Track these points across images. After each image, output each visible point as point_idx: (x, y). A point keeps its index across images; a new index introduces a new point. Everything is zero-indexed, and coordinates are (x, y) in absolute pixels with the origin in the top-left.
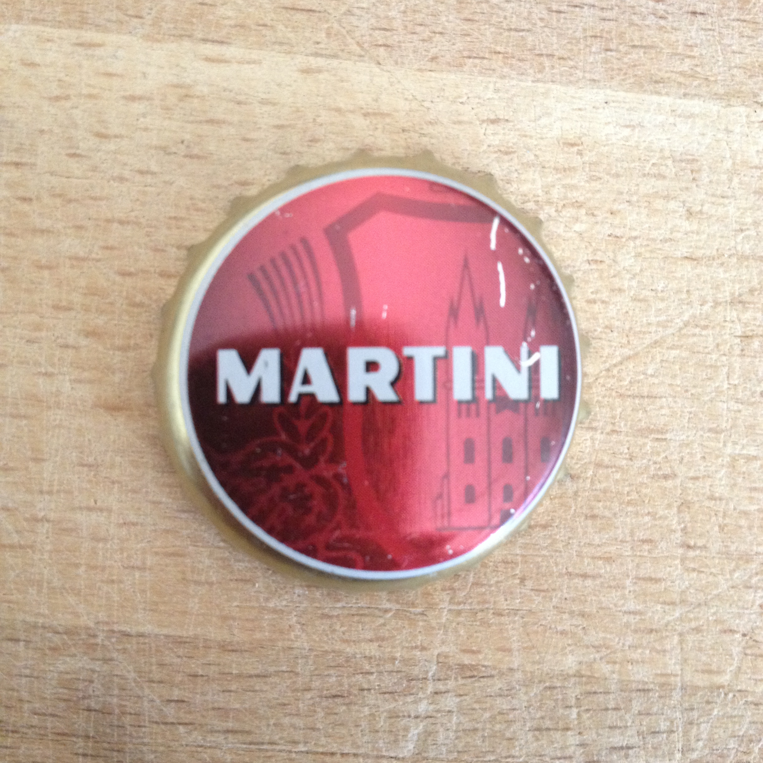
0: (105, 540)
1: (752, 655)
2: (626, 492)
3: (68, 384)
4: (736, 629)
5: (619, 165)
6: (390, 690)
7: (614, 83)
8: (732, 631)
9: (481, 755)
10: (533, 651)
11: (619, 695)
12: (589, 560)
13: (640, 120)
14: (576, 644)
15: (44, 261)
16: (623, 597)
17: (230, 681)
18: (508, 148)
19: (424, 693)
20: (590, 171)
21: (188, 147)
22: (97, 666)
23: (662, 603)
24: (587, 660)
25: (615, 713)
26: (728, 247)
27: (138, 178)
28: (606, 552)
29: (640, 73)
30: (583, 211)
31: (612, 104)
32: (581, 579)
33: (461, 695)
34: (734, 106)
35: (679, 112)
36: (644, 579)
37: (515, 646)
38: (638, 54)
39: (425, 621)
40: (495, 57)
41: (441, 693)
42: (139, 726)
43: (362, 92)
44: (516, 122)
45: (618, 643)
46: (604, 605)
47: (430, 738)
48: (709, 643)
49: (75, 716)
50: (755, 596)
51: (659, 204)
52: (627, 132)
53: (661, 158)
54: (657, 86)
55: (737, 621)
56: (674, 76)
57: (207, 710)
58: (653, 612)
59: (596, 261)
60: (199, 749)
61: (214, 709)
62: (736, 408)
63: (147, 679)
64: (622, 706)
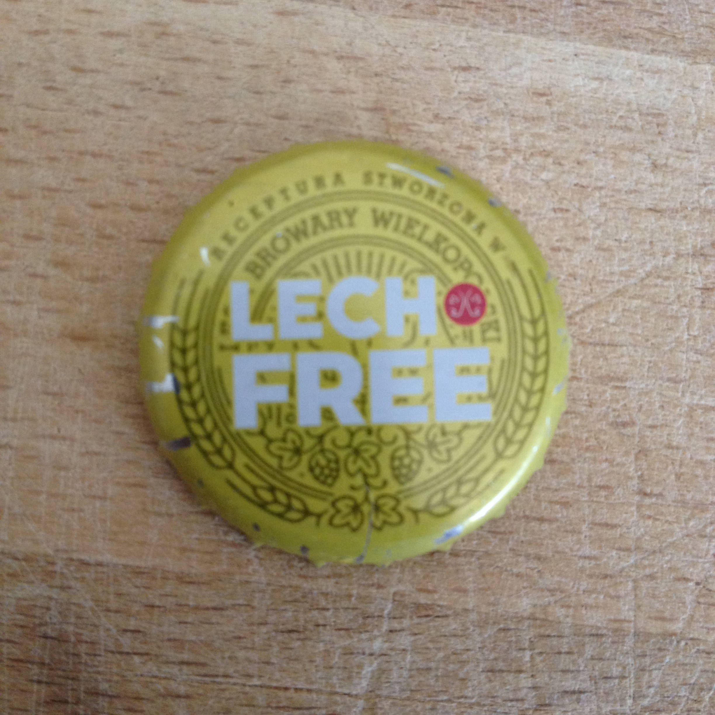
0: (66, 468)
1: (705, 604)
2: (584, 438)
3: (36, 313)
4: (689, 577)
5: (587, 116)
6: (345, 627)
7: (584, 36)
8: (686, 580)
9: (434, 694)
10: (489, 592)
11: (572, 639)
12: (546, 504)
13: (609, 73)
14: (531, 587)
15: (16, 191)
16: (579, 542)
17: (187, 612)
18: (479, 95)
19: (379, 631)
20: (559, 121)
21: (163, 83)
22: (54, 593)
23: (617, 549)
24: (542, 603)
25: (568, 656)
26: (691, 201)
27: (112, 112)
28: (563, 497)
29: (609, 28)
30: (550, 160)
31: (582, 57)
32: (538, 522)
33: (416, 634)
34: (700, 64)
35: (647, 67)
36: (600, 524)
37: (471, 587)
38: (607, 9)
40: (467, 6)
41: (396, 631)
42: (95, 655)
43: (336, 36)
44: (487, 70)
45: (573, 587)
46: (559, 549)
47: (384, 676)
48: (664, 590)
49: (31, 643)
50: (709, 545)
51: (624, 155)
52: (595, 84)
53: (628, 111)
54: (626, 41)
55: (691, 570)
56: (642, 32)
57: (162, 641)
58: (608, 558)
59: (561, 210)
60: (154, 680)
61: (169, 640)
62: (695, 359)
63: (104, 608)
64: (576, 650)
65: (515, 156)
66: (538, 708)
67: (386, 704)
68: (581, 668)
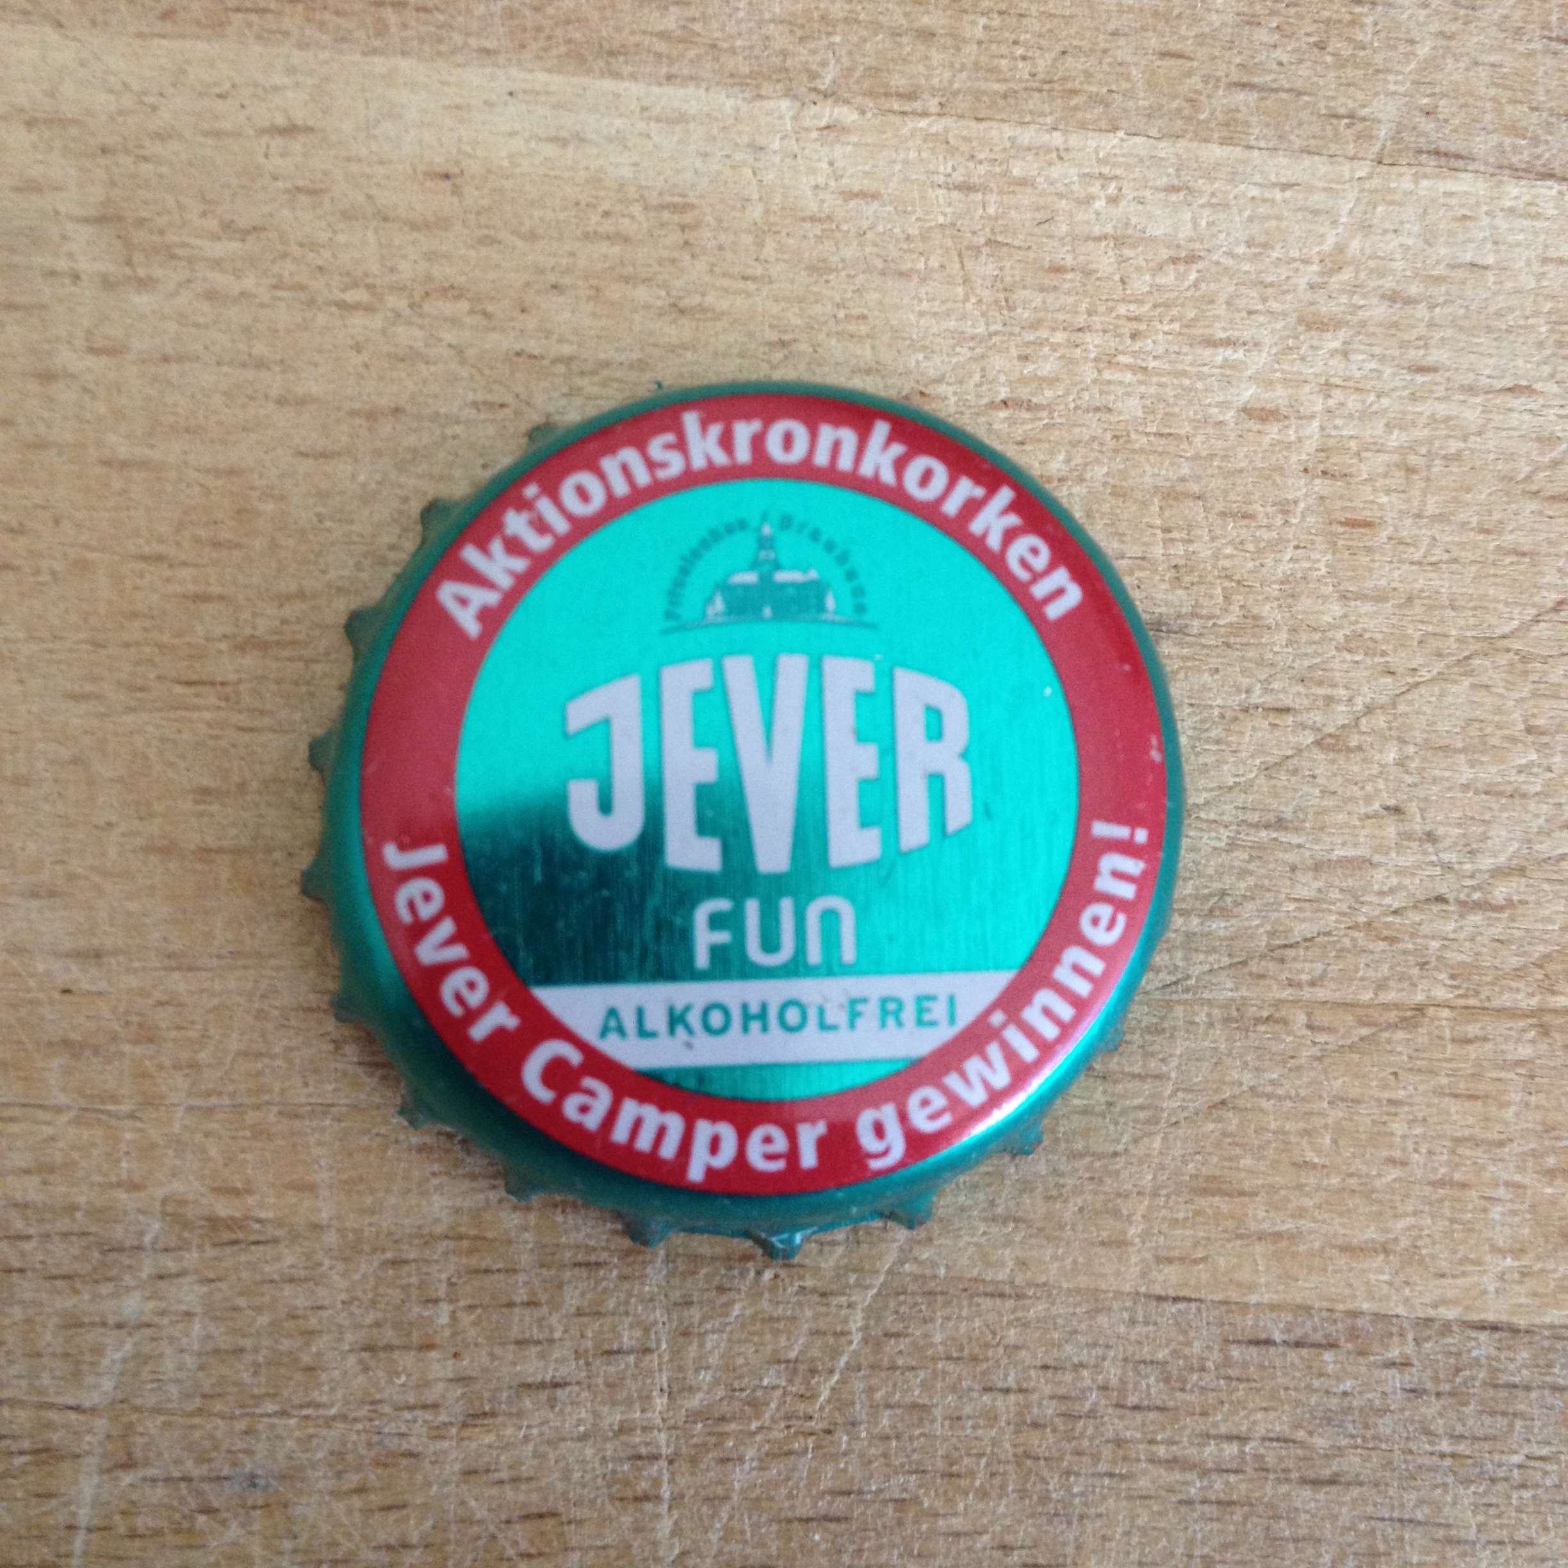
5: (536, 215)
6: (64, 1271)
7: (527, 55)
9: (252, 1402)
10: (361, 1187)
11: (537, 1275)
13: (578, 128)
14: (448, 1173)
18: (314, 181)
19: (135, 1277)
20: (479, 226)
24: (472, 1204)
25: (527, 1311)
29: (578, 35)
30: (464, 306)
31: (522, 97)
33: (210, 1281)
34: (767, 98)
35: (654, 113)
37: (323, 1177)
39: (140, 1130)
40: (286, 6)
41: (171, 1276)
43: (24, 81)
44: (328, 132)
47: (148, 1368)
51: (614, 291)
52: (550, 150)
53: (620, 201)
54: (613, 61)
56: (647, 40)
59: (491, 405)
64: (543, 1298)
65: (392, 301)
66: (470, 1421)
67: (152, 1425)
68: (557, 1335)
